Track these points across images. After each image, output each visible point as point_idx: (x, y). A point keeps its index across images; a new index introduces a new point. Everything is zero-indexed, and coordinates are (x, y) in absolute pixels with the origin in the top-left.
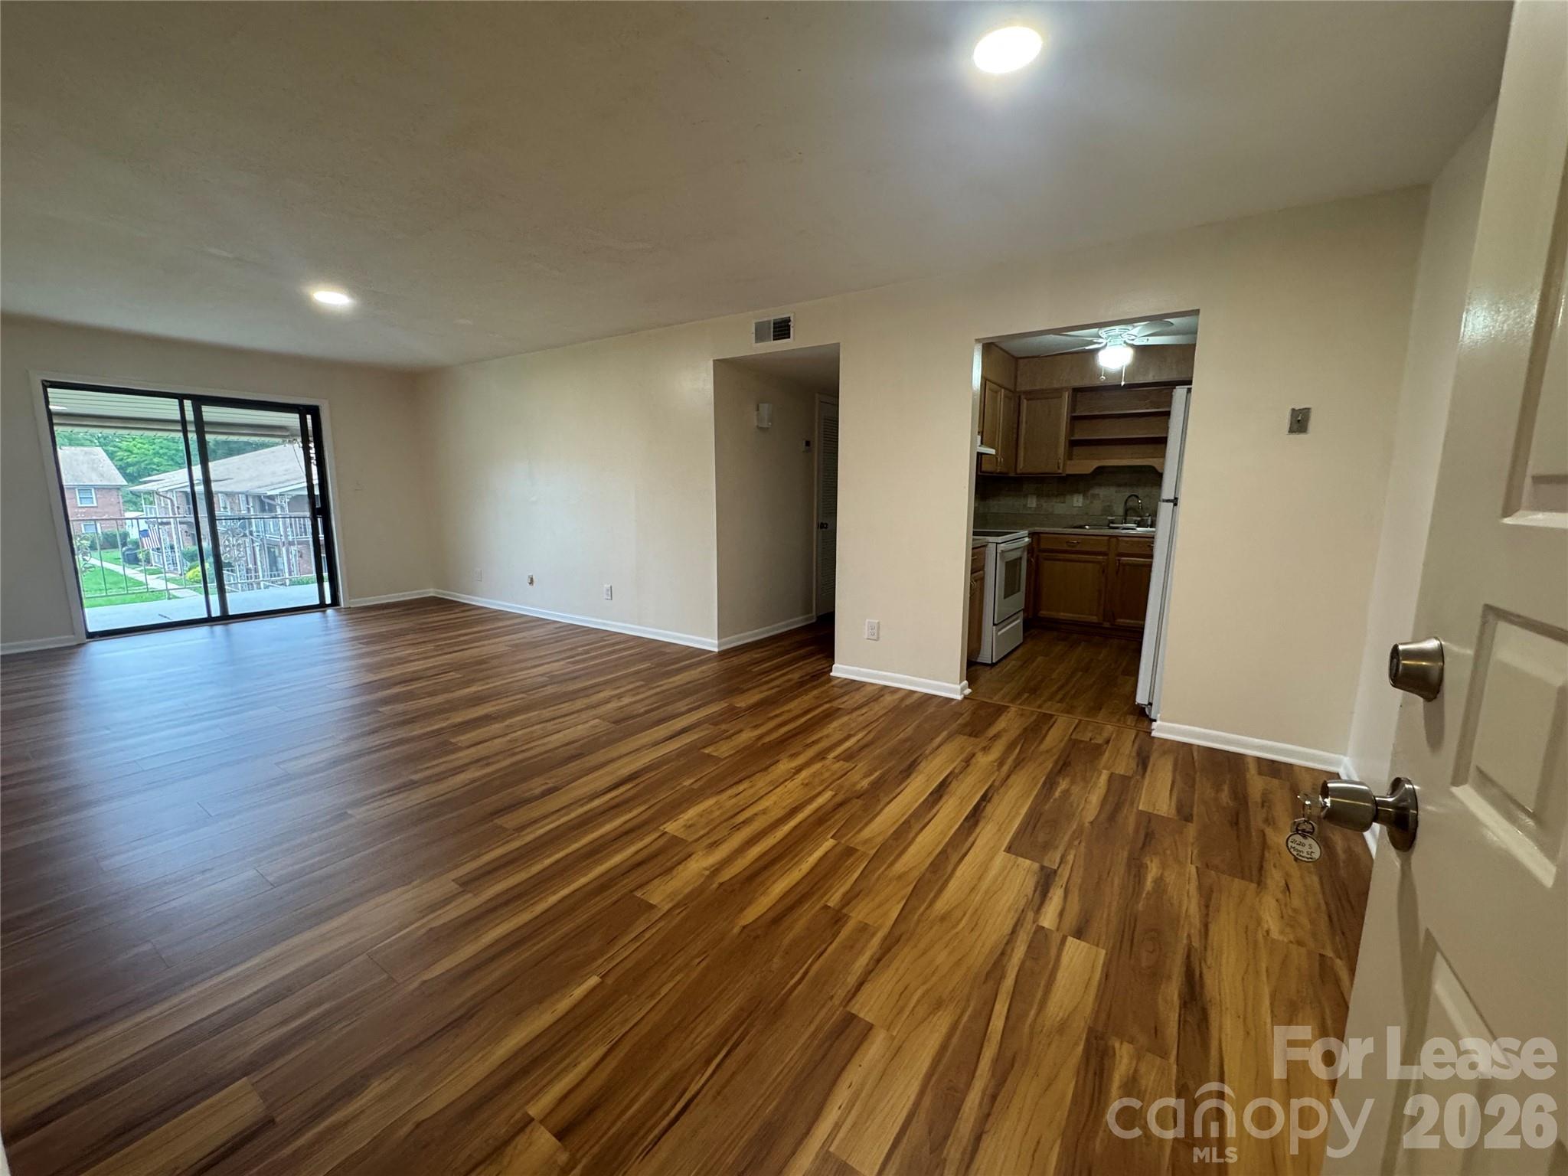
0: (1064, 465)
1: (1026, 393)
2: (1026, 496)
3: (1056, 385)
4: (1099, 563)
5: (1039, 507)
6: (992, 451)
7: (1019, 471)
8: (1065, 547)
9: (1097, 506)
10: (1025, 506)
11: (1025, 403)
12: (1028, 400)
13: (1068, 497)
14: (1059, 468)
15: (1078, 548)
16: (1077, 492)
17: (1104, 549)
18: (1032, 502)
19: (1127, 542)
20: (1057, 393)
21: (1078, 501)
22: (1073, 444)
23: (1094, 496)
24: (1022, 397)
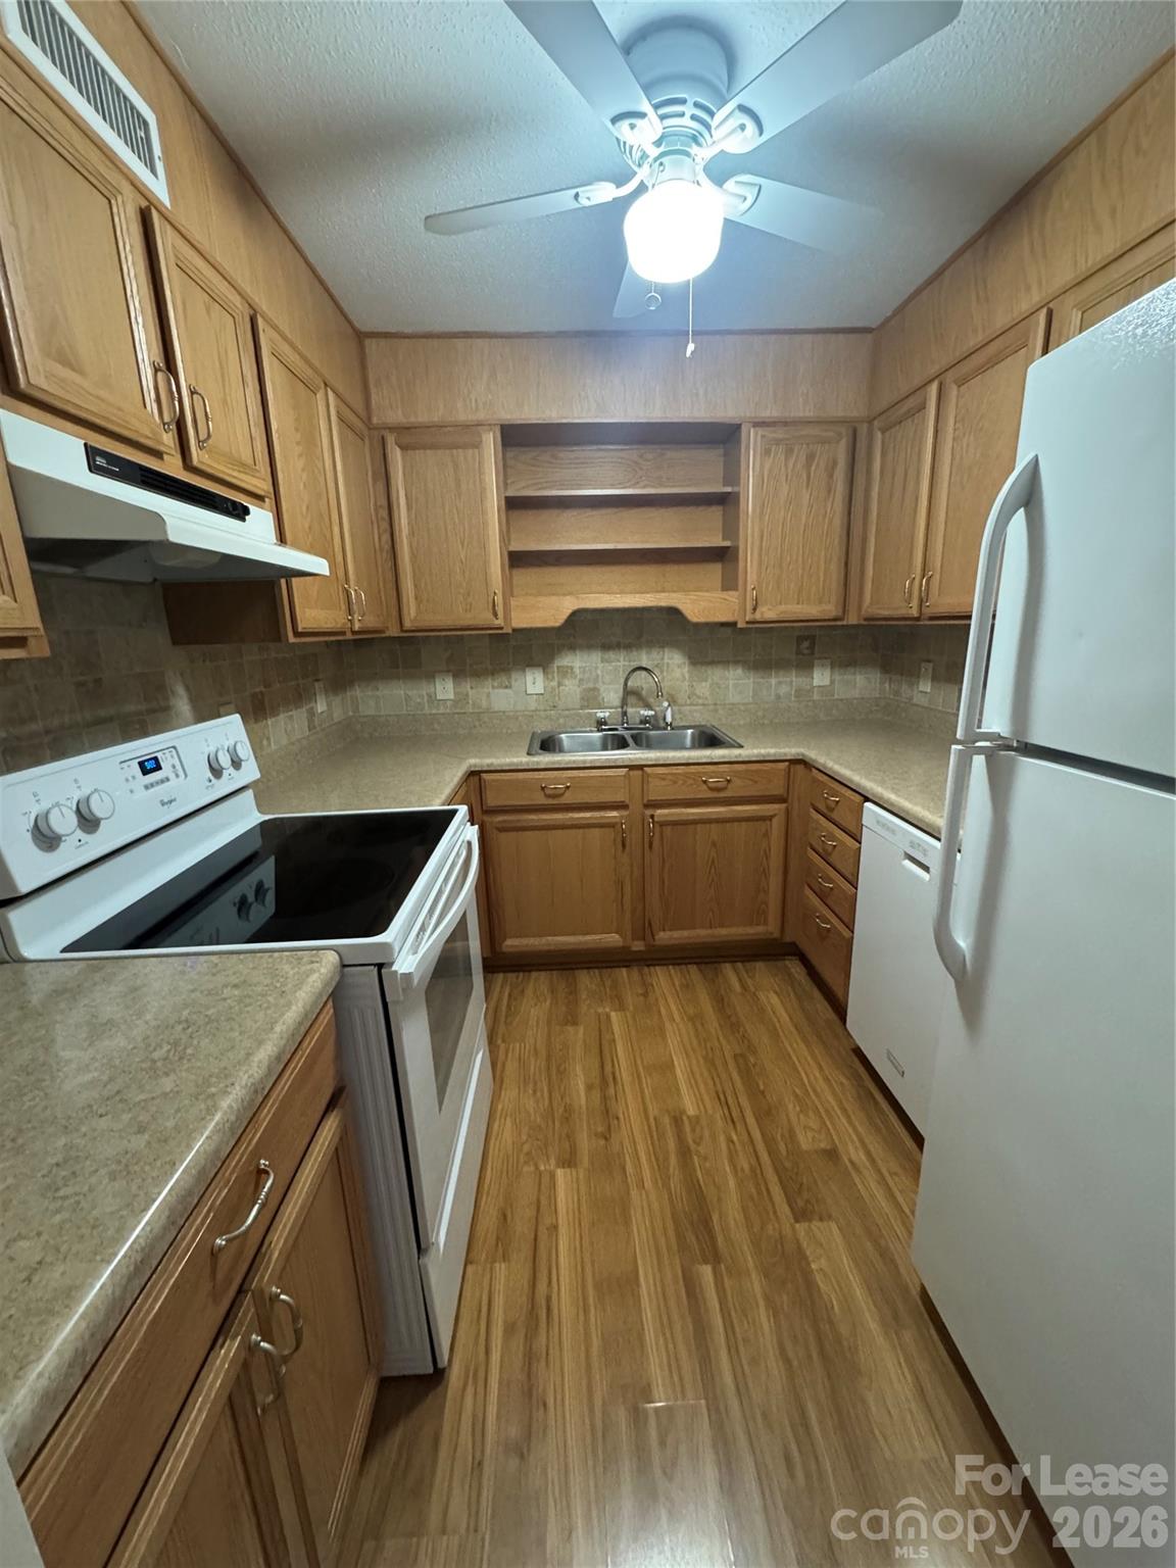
0: (506, 604)
1: (401, 430)
2: (430, 676)
3: (463, 416)
4: (611, 825)
5: (461, 699)
6: (319, 565)
7: (408, 624)
8: (541, 800)
9: (571, 689)
10: (432, 698)
11: (396, 456)
12: (404, 448)
13: (514, 675)
14: (495, 615)
15: (568, 799)
16: (531, 663)
17: (619, 797)
18: (445, 689)
19: (662, 777)
20: (464, 436)
21: (534, 682)
22: (518, 560)
23: (566, 672)
24: (391, 440)
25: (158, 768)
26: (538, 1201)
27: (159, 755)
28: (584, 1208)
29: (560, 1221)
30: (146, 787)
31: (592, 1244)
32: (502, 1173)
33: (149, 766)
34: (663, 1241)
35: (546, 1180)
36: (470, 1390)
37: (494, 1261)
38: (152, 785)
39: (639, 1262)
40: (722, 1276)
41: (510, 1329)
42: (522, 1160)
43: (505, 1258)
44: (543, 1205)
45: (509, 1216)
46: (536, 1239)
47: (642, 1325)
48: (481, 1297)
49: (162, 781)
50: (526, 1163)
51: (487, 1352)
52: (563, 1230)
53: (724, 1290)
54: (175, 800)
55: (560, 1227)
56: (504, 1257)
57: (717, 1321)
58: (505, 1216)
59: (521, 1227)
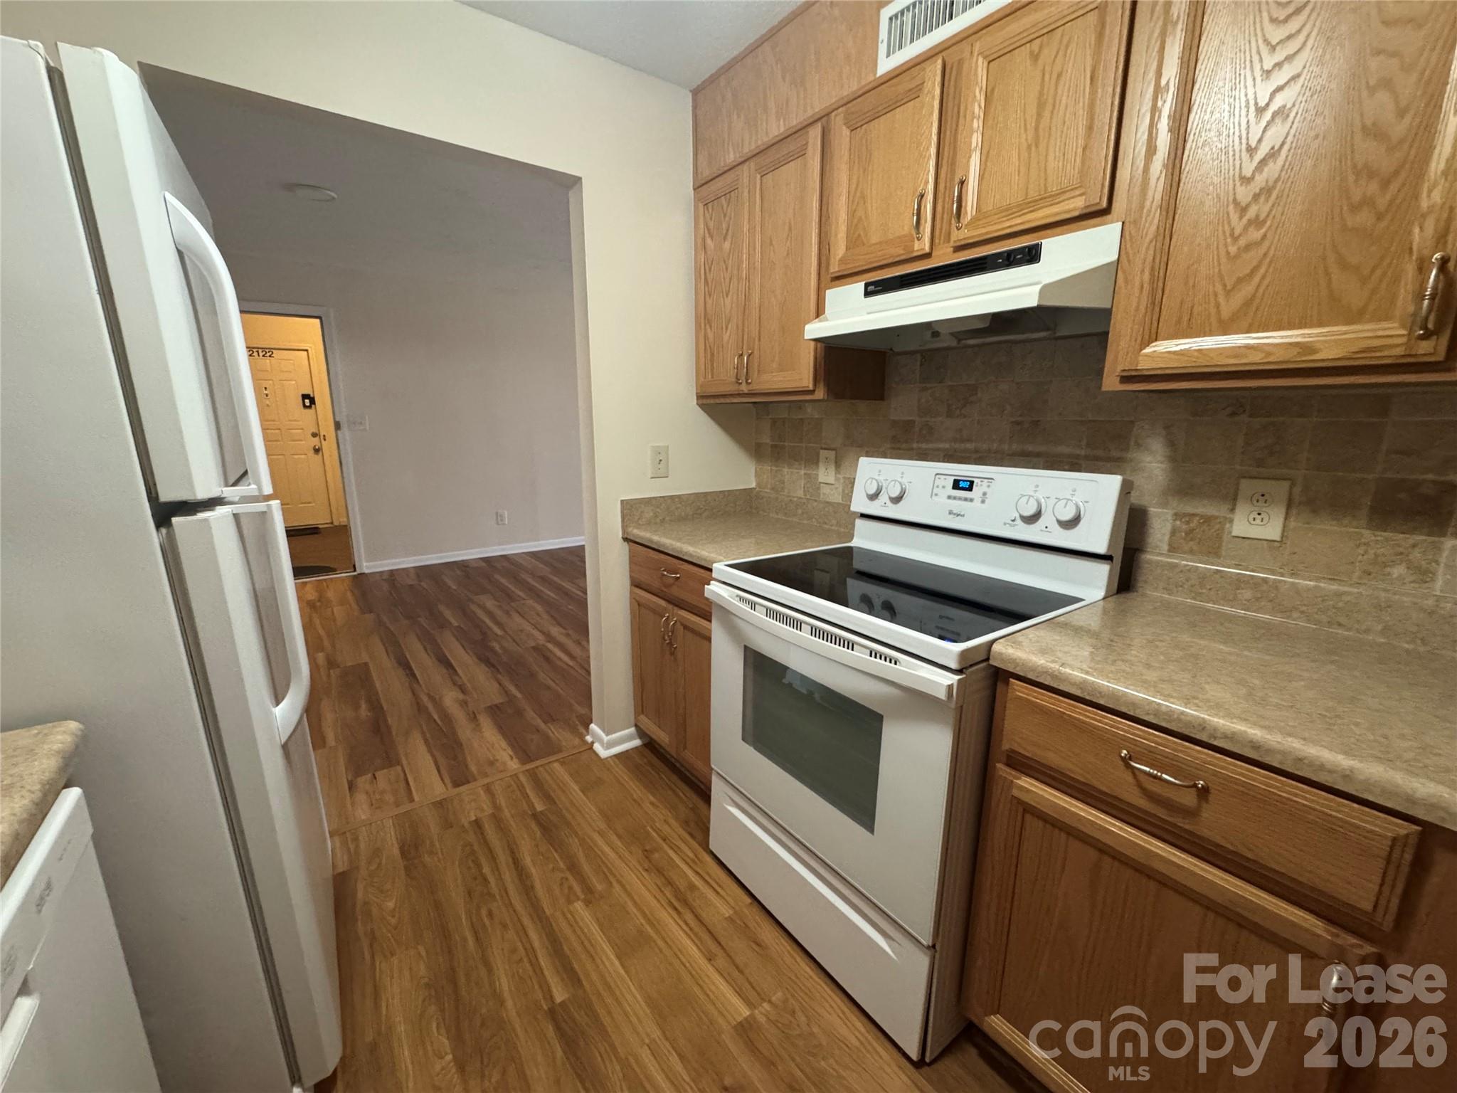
25: (970, 489)
26: (741, 972)
27: (976, 481)
28: (696, 989)
29: (709, 966)
30: (949, 497)
31: (671, 964)
32: (797, 978)
33: (962, 484)
34: (609, 1000)
35: (752, 995)
36: (691, 855)
37: (736, 912)
38: (955, 498)
39: (622, 972)
40: (545, 998)
41: (692, 887)
42: (792, 1001)
43: (730, 919)
44: (737, 974)
45: (756, 948)
46: (720, 944)
47: (603, 932)
48: (725, 892)
49: (966, 499)
50: (786, 1001)
51: (697, 873)
52: (702, 961)
53: (541, 987)
54: (963, 516)
55: (706, 962)
56: (732, 919)
57: (544, 962)
58: (758, 945)
59: (739, 946)
